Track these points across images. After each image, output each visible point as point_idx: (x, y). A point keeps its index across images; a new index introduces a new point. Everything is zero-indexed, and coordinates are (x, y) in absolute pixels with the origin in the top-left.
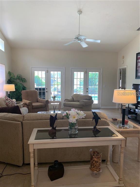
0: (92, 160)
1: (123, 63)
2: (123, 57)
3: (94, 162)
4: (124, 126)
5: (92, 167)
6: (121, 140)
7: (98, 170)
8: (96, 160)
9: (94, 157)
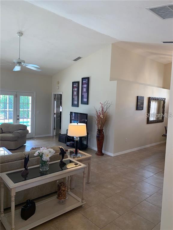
0: (60, 190)
1: (58, 89)
2: (58, 83)
3: (62, 191)
4: (77, 156)
5: (59, 197)
6: (84, 168)
7: (65, 198)
8: (63, 189)
9: (62, 187)
